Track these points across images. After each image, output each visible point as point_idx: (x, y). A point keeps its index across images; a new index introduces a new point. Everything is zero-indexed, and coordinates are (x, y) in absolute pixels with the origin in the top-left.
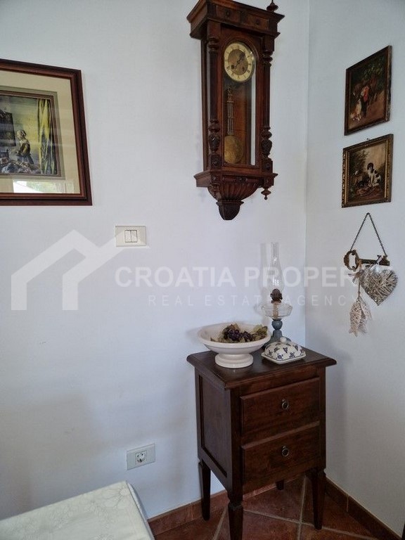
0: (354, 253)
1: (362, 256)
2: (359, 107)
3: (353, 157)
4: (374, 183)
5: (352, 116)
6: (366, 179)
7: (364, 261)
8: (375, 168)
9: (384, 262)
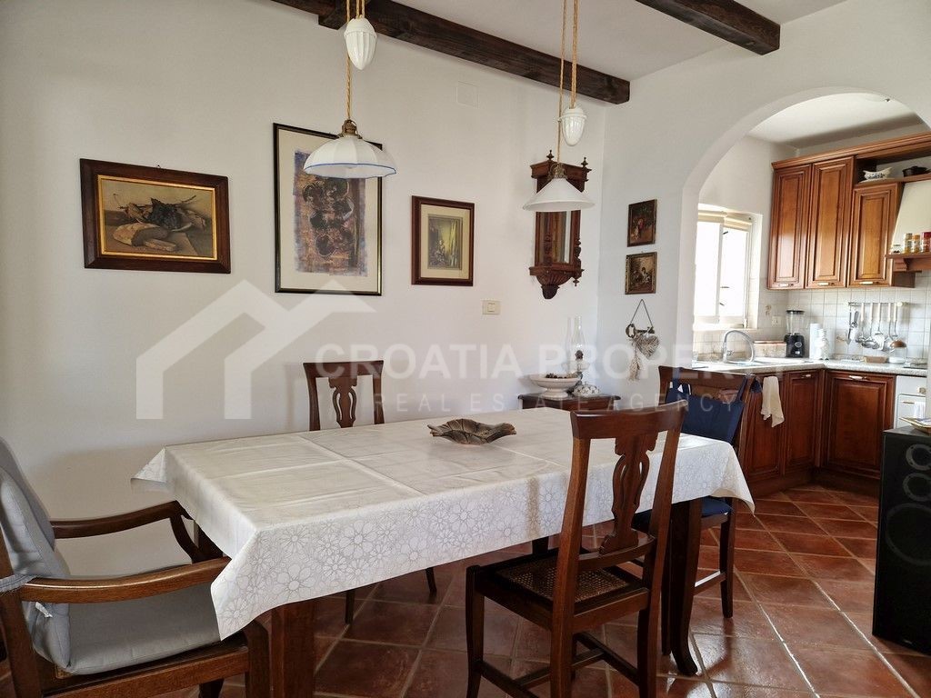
0: (632, 326)
1: (637, 328)
2: (637, 231)
3: (633, 262)
4: (646, 280)
5: (632, 235)
6: (641, 278)
7: (639, 331)
8: (647, 271)
9: (651, 331)
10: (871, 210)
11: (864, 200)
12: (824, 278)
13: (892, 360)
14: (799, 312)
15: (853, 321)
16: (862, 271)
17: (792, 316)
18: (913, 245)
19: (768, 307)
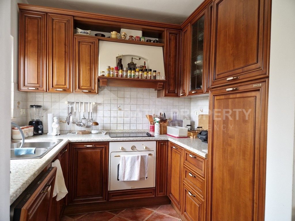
10: (85, 50)
11: (80, 44)
12: (59, 86)
13: (93, 132)
14: (38, 107)
15: (70, 111)
16: (81, 84)
17: (34, 109)
18: (111, 73)
19: (19, 103)
